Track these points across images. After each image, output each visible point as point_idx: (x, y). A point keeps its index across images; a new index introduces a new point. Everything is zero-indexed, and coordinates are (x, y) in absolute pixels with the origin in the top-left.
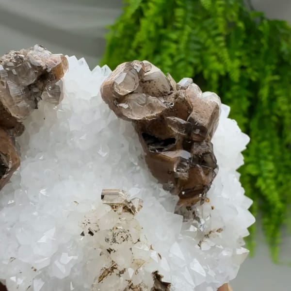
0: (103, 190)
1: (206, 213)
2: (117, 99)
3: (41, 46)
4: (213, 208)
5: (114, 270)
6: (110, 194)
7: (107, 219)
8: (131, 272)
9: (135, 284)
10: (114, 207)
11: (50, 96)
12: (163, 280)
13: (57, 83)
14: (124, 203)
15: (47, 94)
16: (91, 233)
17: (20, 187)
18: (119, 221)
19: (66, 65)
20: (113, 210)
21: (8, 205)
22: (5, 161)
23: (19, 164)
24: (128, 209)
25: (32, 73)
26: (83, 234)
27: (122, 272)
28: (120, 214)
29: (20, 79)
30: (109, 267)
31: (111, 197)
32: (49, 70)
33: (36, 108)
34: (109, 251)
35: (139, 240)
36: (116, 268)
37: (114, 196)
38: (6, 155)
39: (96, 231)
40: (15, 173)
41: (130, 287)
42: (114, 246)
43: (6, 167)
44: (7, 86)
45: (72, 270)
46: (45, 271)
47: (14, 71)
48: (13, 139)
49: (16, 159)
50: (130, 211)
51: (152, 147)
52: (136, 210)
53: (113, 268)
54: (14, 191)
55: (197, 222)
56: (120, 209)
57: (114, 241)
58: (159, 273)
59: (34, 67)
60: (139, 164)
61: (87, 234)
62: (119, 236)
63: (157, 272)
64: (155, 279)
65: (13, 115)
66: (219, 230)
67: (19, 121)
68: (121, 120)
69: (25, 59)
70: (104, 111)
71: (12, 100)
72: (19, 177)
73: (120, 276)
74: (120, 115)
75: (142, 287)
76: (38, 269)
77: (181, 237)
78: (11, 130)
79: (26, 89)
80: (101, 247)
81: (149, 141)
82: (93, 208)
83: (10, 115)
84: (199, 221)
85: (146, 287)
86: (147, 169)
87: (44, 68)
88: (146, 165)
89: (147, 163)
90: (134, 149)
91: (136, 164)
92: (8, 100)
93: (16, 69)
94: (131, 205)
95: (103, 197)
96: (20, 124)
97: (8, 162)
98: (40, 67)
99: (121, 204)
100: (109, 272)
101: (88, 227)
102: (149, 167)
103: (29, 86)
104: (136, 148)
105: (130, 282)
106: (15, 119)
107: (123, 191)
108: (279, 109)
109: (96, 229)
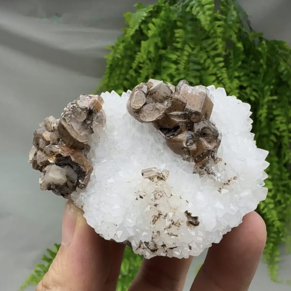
0: (143, 170)
1: (221, 169)
2: (137, 112)
3: (84, 95)
4: (225, 164)
5: (161, 216)
6: (147, 172)
7: (149, 187)
8: (171, 215)
9: (175, 221)
10: (151, 178)
11: (97, 123)
12: (192, 216)
13: (99, 114)
14: (157, 175)
15: (95, 123)
16: (141, 197)
17: (96, 182)
18: (157, 186)
19: (102, 100)
20: (151, 181)
21: (93, 193)
22: (83, 169)
23: (92, 169)
24: (161, 178)
25: (83, 113)
26: (137, 199)
27: (166, 216)
28: (156, 182)
29: (77, 119)
30: (157, 214)
31: (148, 173)
32: (92, 108)
33: (93, 132)
34: (156, 205)
35: (171, 195)
36: (161, 215)
37: (149, 172)
38: (83, 165)
39: (144, 196)
40: (92, 174)
41: (173, 224)
42: (157, 202)
43: (85, 172)
44: (71, 125)
45: (137, 221)
46: (122, 225)
47: (72, 115)
48: (86, 155)
49: (90, 166)
50: (162, 179)
51: (167, 135)
52: (166, 177)
53: (160, 215)
54: (94, 185)
55: (213, 176)
56: (156, 179)
57: (156, 199)
58: (188, 212)
59: (82, 109)
60: (164, 149)
61: (139, 199)
62: (157, 195)
63: (187, 211)
64: (187, 216)
65: (80, 141)
66: (235, 178)
67: (85, 143)
68: (144, 124)
69: (76, 107)
70: (132, 121)
71: (77, 133)
72: (94, 176)
73: (165, 219)
74: (142, 122)
75: (179, 222)
76: (118, 225)
77: (202, 188)
78: (83, 150)
79: (83, 123)
80: (150, 204)
81: (165, 132)
82: (139, 182)
83: (78, 142)
84: (215, 175)
85: (182, 221)
86: (170, 150)
87: (88, 108)
88: (169, 148)
89: (168, 146)
90: (157, 139)
91: (161, 149)
92: (75, 134)
93: (74, 114)
94: (161, 175)
95: (143, 174)
96: (87, 145)
97: (86, 169)
98: (87, 108)
99: (155, 176)
100: (158, 218)
101: (138, 194)
102: (171, 148)
103: (85, 121)
104: (159, 139)
105: (172, 221)
106: (82, 143)
107: (155, 168)
108: (278, 129)
109: (145, 194)
